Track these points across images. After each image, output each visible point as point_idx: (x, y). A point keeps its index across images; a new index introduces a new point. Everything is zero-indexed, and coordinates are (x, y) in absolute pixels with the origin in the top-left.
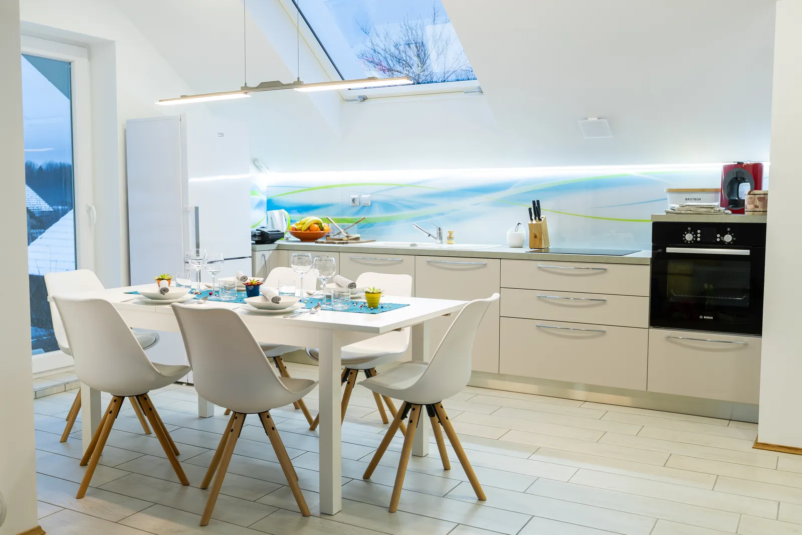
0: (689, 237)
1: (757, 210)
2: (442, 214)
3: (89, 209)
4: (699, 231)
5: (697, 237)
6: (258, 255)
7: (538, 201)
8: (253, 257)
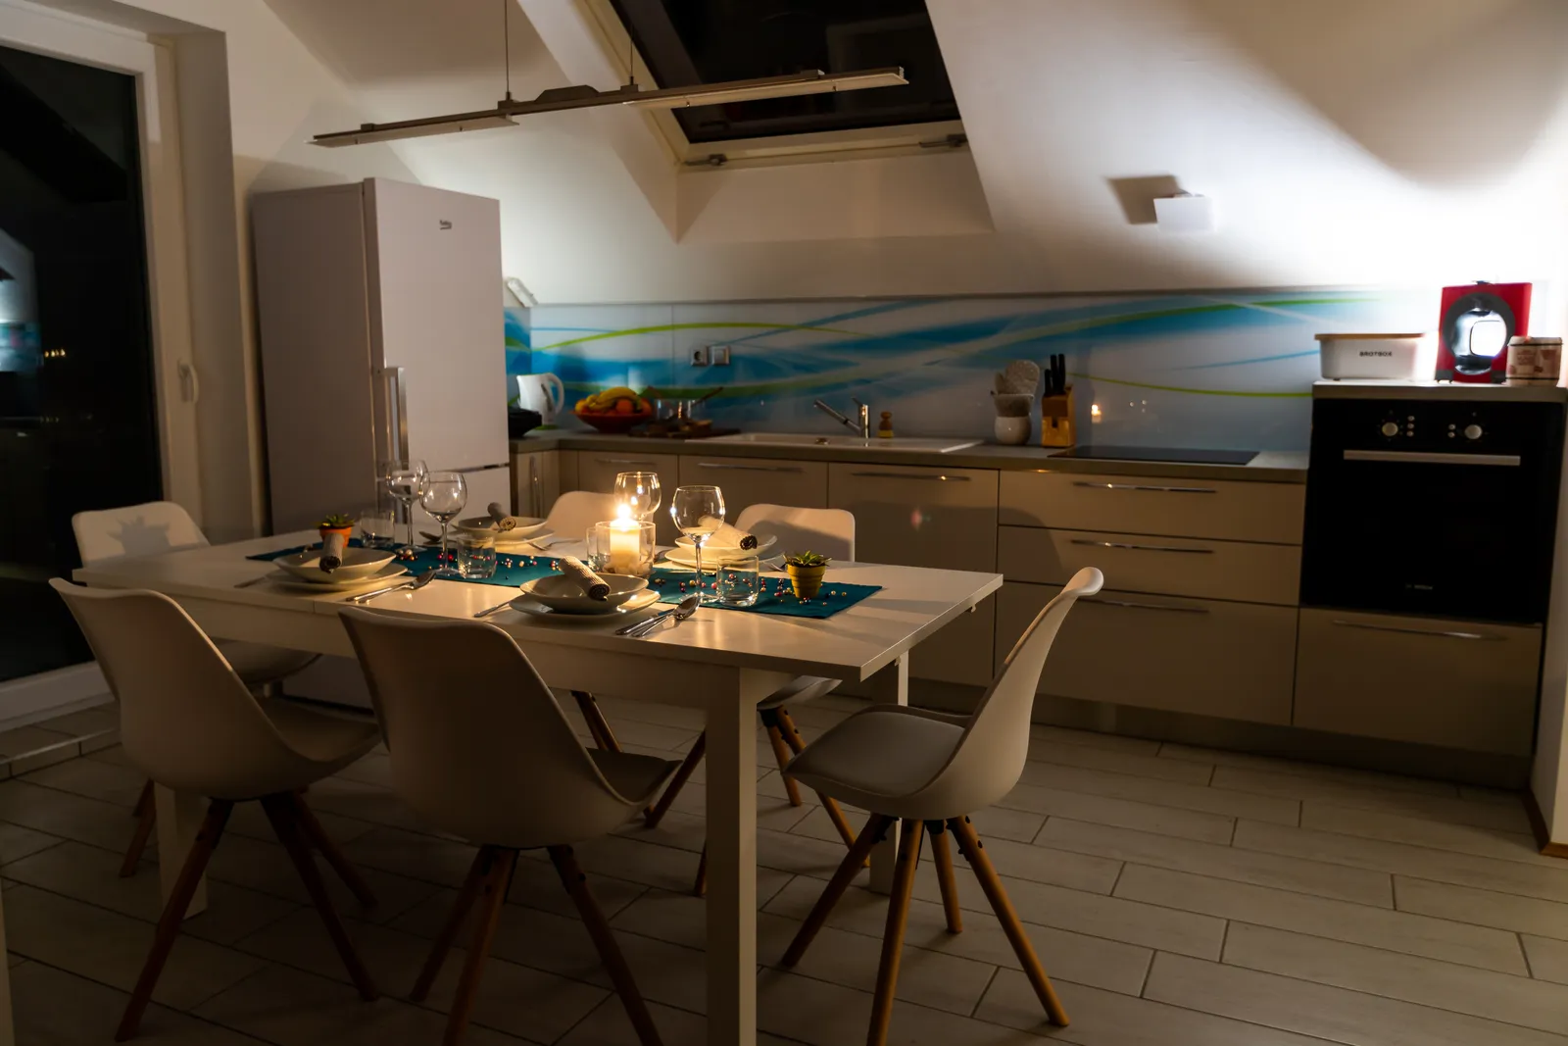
0: (1391, 429)
1: (1541, 375)
2: (867, 382)
3: (185, 372)
4: (1412, 418)
5: (1407, 430)
6: (523, 460)
7: (1062, 357)
8: (512, 465)
